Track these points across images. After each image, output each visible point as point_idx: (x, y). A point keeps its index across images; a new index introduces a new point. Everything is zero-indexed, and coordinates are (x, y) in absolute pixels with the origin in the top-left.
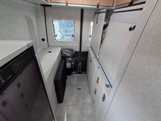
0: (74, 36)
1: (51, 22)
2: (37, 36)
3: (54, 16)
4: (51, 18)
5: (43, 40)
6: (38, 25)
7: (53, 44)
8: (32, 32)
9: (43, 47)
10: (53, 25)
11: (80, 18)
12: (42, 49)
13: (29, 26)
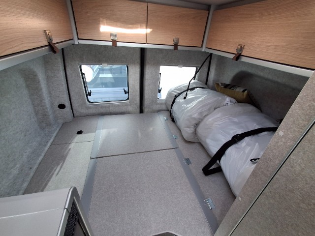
0: (128, 93)
1: (78, 69)
2: (47, 103)
3: (84, 57)
4: (77, 62)
5: (62, 106)
6: (48, 79)
7: (84, 111)
8: (36, 97)
9: (61, 121)
10: (83, 74)
11: (139, 60)
12: (60, 125)
13: (28, 86)
